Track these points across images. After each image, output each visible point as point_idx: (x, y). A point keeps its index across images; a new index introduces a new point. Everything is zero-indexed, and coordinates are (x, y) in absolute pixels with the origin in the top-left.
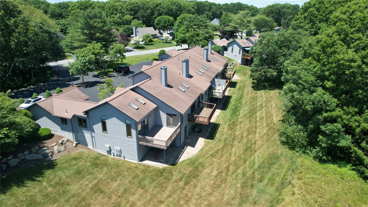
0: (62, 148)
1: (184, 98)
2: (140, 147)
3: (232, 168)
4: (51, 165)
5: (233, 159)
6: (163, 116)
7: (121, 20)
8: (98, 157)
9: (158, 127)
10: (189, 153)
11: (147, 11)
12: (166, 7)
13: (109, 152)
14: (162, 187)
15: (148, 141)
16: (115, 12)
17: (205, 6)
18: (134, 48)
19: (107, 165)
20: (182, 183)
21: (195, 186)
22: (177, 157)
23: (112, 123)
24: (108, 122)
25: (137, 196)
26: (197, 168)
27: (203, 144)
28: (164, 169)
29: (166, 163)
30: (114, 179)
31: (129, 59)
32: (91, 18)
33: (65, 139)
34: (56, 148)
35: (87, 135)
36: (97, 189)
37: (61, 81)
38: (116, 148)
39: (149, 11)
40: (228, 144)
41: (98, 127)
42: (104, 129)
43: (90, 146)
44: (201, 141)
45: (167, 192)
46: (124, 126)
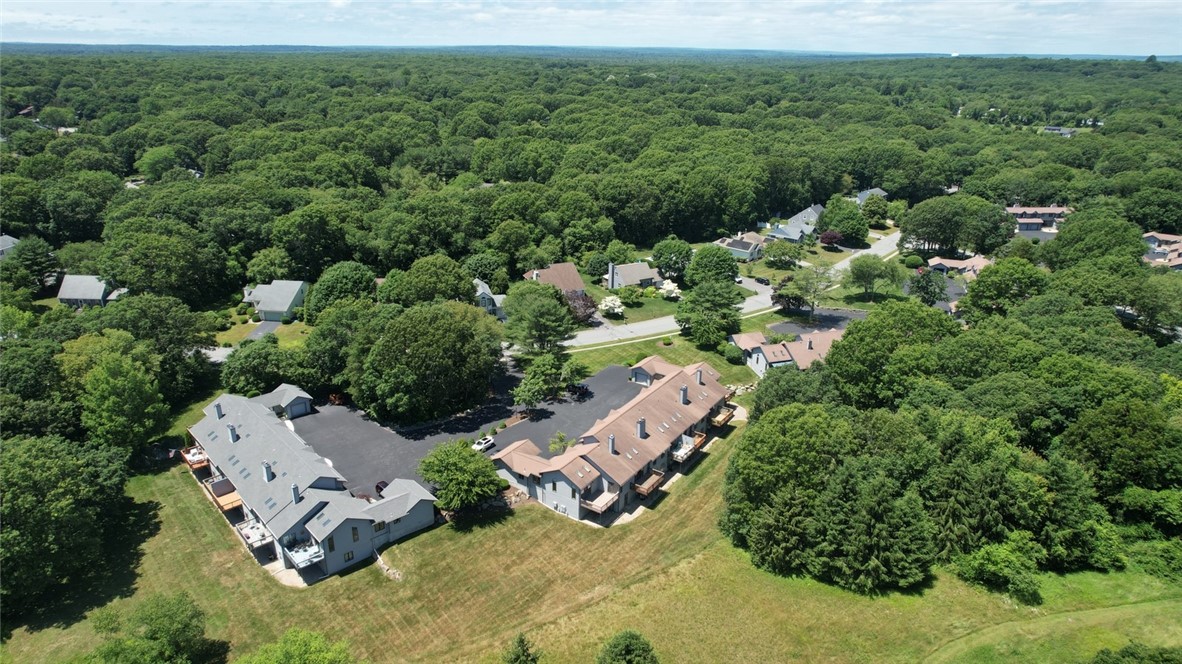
0: (518, 499)
1: (627, 466)
2: (581, 508)
3: (655, 538)
4: (511, 513)
5: (661, 530)
6: (605, 484)
7: (588, 233)
8: (547, 511)
9: (600, 491)
10: (625, 518)
11: (647, 204)
12: (688, 189)
13: (556, 508)
14: (593, 542)
15: (587, 504)
16: (579, 214)
17: (791, 170)
18: (604, 316)
19: (553, 519)
20: (609, 542)
21: (618, 545)
22: (612, 522)
23: (561, 485)
24: (558, 483)
25: (574, 544)
26: (626, 533)
27: (641, 512)
28: (598, 530)
29: (601, 524)
30: (558, 531)
32: (542, 315)
33: (520, 491)
34: (513, 499)
35: (539, 490)
36: (546, 536)
37: (499, 401)
38: (562, 506)
39: (649, 204)
40: (665, 516)
41: (549, 486)
42: (554, 488)
43: (540, 501)
44: (641, 509)
45: (596, 546)
46: (570, 490)
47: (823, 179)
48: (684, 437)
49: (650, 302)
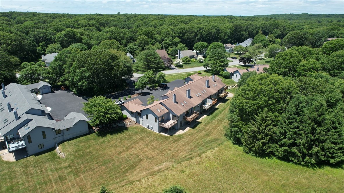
0: (131, 123)
1: (182, 109)
2: (159, 127)
3: (195, 140)
4: (127, 129)
5: (197, 137)
6: (171, 116)
7: (171, 42)
8: (144, 128)
9: (169, 120)
10: (181, 132)
11: (192, 34)
12: (207, 30)
13: (148, 127)
14: (164, 142)
15: (163, 125)
16: (168, 36)
18: (176, 67)
19: (146, 132)
20: (172, 142)
21: (177, 144)
22: (174, 133)
23: (150, 116)
24: (149, 115)
25: (155, 143)
26: (180, 138)
27: (188, 130)
28: (167, 137)
29: (169, 135)
30: (148, 137)
31: (170, 76)
33: (132, 120)
34: (128, 123)
35: (140, 119)
36: (142, 139)
37: (130, 90)
38: (151, 126)
39: (193, 34)
40: (199, 132)
41: (145, 117)
42: (147, 118)
43: (141, 124)
44: (188, 129)
45: (166, 144)
46: (154, 118)
47: (252, 31)
48: (207, 99)
49: (193, 63)
